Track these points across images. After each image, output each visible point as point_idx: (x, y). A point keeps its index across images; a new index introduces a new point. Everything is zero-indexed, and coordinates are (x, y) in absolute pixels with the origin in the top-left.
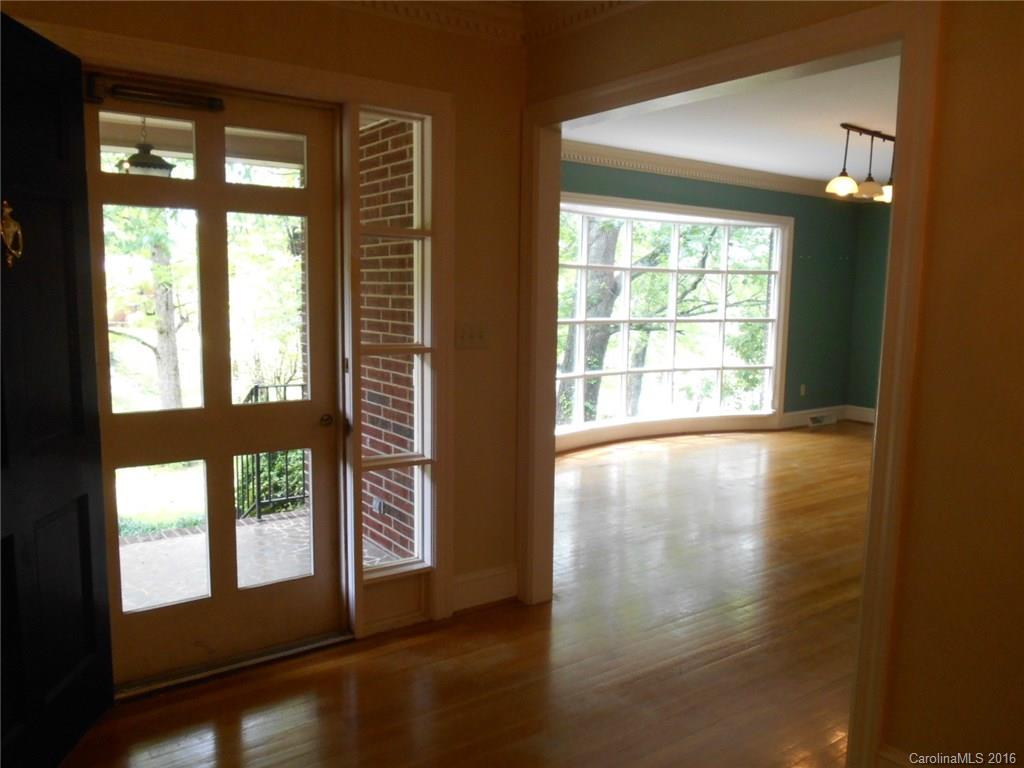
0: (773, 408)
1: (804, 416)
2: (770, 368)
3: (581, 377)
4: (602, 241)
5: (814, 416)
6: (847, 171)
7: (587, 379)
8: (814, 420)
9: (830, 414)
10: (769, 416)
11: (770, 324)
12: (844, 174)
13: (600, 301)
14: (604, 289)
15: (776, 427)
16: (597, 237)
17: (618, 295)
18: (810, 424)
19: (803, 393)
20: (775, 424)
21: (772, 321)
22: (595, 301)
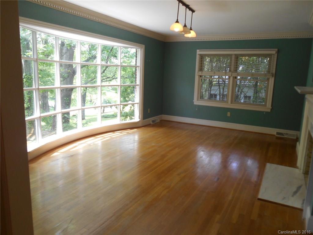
0: (139, 118)
1: (150, 120)
2: (138, 103)
3: (60, 113)
4: (68, 54)
5: (153, 120)
6: (178, 21)
7: (63, 114)
8: (153, 121)
9: (157, 118)
10: (138, 122)
11: (137, 86)
12: (177, 22)
13: (68, 77)
14: (69, 72)
15: (141, 126)
16: (66, 53)
17: (75, 75)
18: (152, 123)
19: (149, 112)
20: (140, 125)
21: (138, 85)
22: (66, 77)
